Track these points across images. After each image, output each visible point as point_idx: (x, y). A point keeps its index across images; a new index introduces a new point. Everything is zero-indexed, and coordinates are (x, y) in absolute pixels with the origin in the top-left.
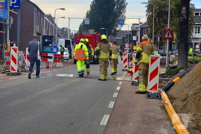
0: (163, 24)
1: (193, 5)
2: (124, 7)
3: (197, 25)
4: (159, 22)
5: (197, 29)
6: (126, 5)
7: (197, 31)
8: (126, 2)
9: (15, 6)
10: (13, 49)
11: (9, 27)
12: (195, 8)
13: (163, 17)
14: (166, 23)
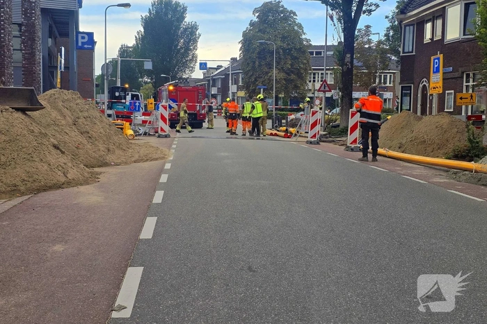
0: (266, 69)
1: (308, 41)
2: (195, 41)
3: (314, 69)
4: (260, 65)
5: (312, 76)
6: (198, 38)
7: (312, 79)
8: (197, 33)
9: (86, 46)
10: (162, 106)
11: (107, 77)
12: (311, 45)
13: (266, 59)
14: (271, 68)
